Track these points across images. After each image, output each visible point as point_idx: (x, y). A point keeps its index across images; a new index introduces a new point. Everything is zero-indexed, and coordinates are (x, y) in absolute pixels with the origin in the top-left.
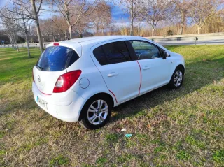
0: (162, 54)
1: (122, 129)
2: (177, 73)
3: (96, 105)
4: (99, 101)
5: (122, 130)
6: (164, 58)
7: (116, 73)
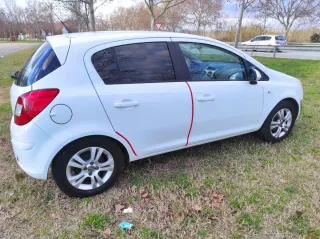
0: (249, 74)
1: (126, 207)
2: (280, 113)
3: (86, 156)
4: (94, 149)
5: (125, 211)
6: (253, 82)
7: (135, 102)
